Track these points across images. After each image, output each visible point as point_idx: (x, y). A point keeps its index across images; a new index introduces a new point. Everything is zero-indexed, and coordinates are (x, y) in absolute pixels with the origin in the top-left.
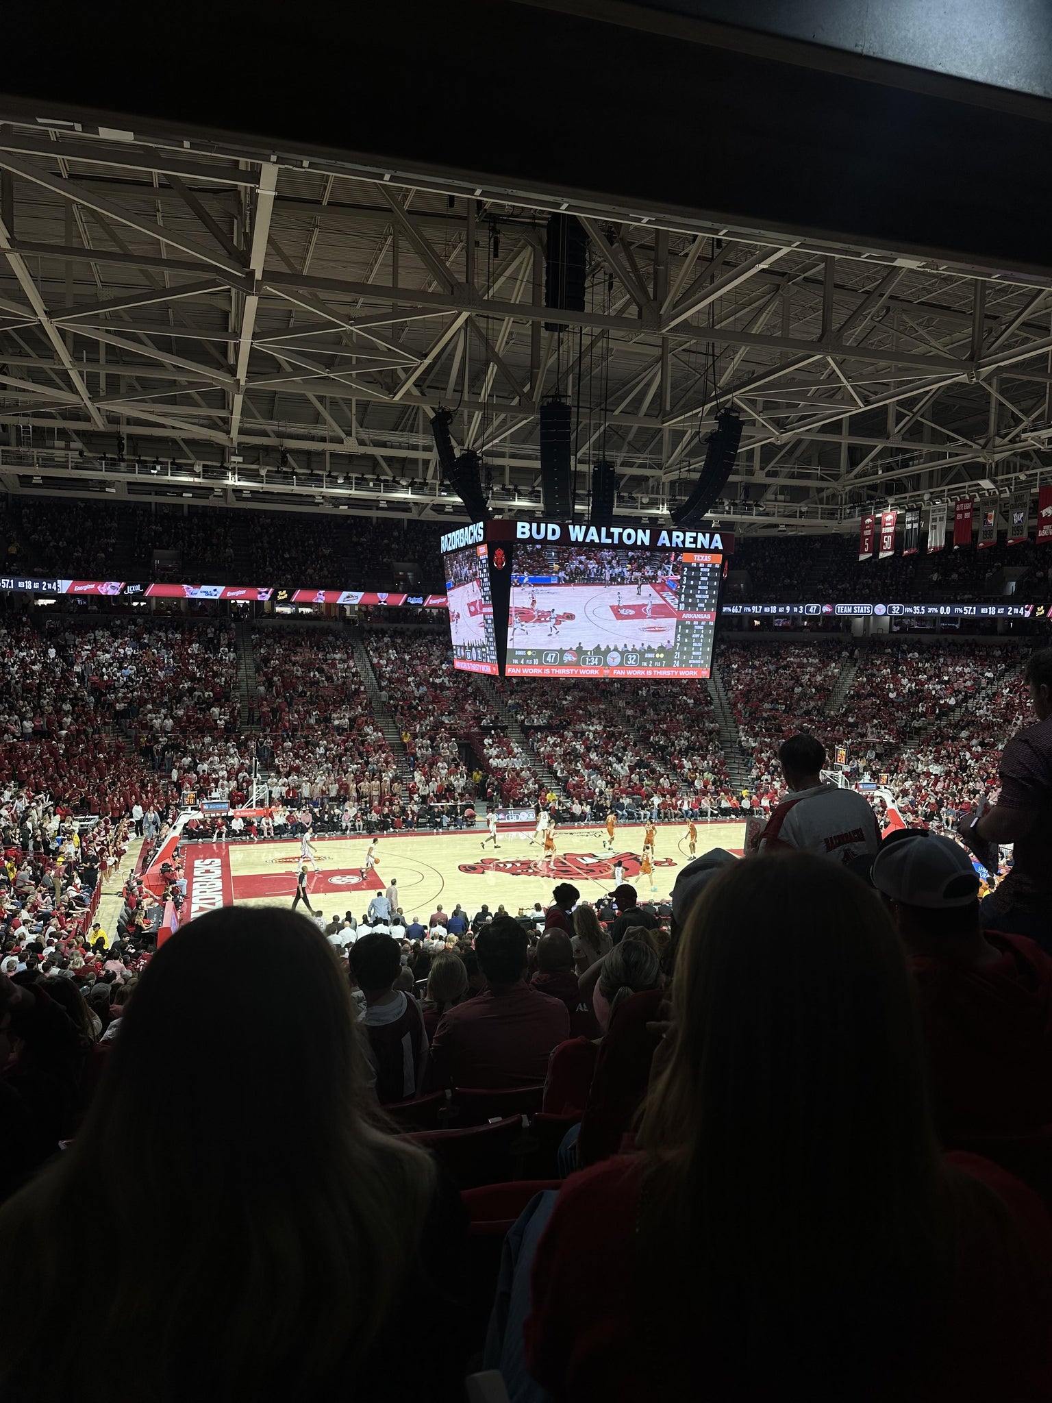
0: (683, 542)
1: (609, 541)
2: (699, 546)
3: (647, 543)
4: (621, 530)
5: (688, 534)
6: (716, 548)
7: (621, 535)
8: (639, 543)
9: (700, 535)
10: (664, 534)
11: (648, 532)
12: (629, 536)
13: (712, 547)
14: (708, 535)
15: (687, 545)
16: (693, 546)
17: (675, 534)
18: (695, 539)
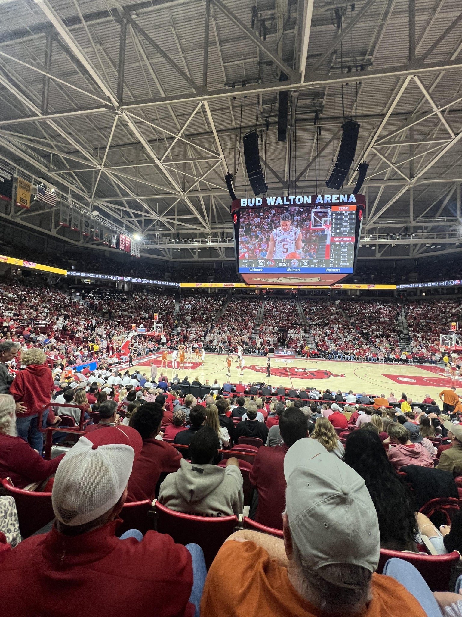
0: (331, 200)
1: (288, 203)
2: (341, 201)
3: (310, 202)
4: (294, 197)
5: (334, 196)
6: (352, 202)
7: (294, 199)
8: (305, 202)
9: (341, 196)
10: (320, 197)
11: (310, 197)
12: (299, 200)
13: (349, 201)
14: (346, 196)
15: (334, 201)
16: (338, 201)
17: (326, 196)
18: (339, 198)
